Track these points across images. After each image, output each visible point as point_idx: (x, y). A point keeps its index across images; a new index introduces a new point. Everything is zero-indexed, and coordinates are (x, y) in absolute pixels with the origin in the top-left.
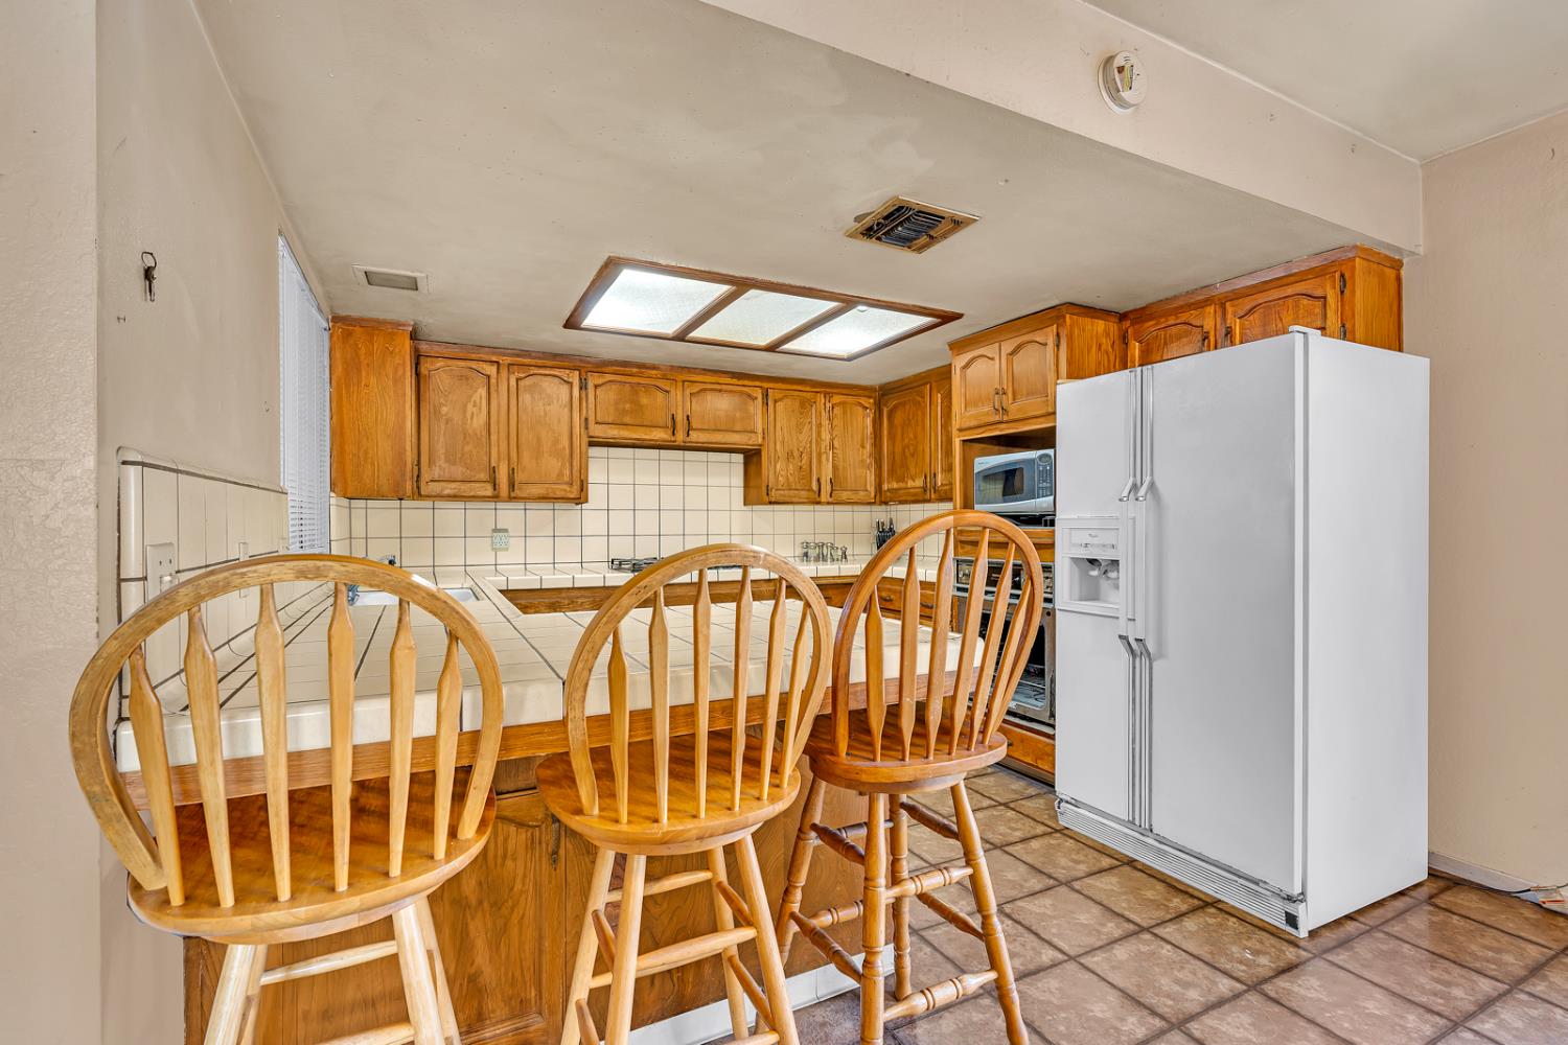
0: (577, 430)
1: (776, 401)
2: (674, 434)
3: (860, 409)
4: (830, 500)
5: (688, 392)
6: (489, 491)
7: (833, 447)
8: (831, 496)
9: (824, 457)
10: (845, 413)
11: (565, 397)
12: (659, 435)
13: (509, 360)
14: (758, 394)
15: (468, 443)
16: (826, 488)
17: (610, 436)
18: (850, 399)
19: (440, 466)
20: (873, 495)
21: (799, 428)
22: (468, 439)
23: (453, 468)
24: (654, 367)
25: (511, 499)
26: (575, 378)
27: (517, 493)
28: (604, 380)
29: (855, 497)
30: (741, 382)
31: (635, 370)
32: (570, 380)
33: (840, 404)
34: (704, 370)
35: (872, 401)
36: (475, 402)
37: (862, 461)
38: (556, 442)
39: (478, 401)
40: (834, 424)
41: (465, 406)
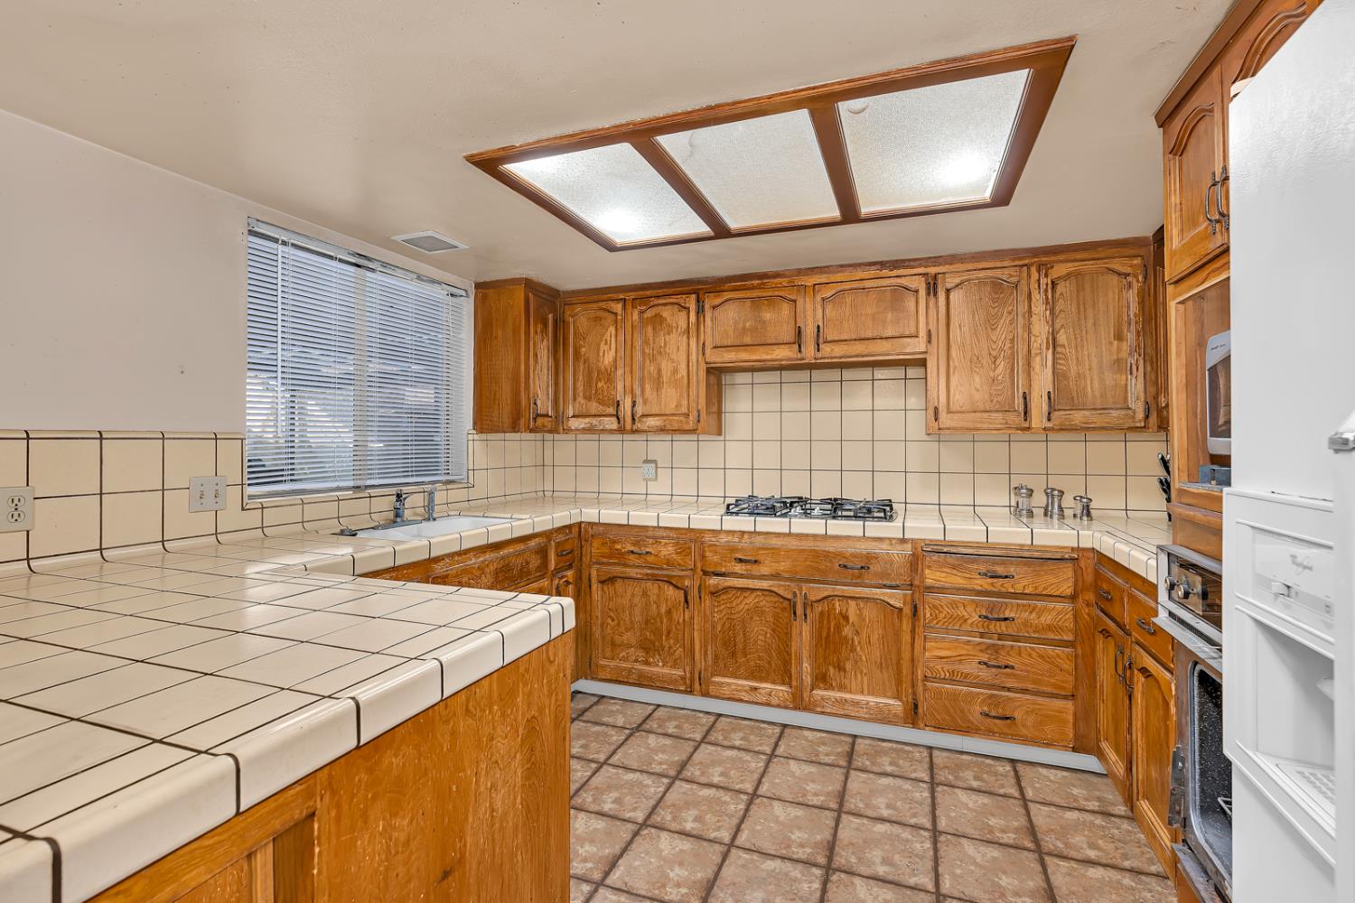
0: (693, 357)
1: (948, 291)
2: (800, 351)
3: (1115, 278)
4: (1049, 425)
5: (818, 298)
6: (615, 426)
7: (1054, 343)
8: (1049, 420)
9: (1037, 362)
10: (1080, 288)
11: (683, 325)
12: (783, 354)
13: (632, 295)
14: (919, 284)
15: (600, 380)
16: (1039, 406)
17: (728, 360)
18: (1089, 266)
19: (580, 403)
20: (1140, 415)
21: (991, 323)
22: (600, 376)
23: (588, 403)
24: (777, 275)
25: (634, 432)
26: (691, 302)
27: (638, 425)
28: (722, 300)
29: (1097, 419)
30: (895, 273)
31: (756, 282)
32: (687, 305)
33: (1068, 276)
34: (842, 266)
35: (1137, 261)
36: (606, 340)
37: (1118, 361)
38: (675, 371)
39: (609, 339)
40: (1057, 309)
41: (599, 345)
